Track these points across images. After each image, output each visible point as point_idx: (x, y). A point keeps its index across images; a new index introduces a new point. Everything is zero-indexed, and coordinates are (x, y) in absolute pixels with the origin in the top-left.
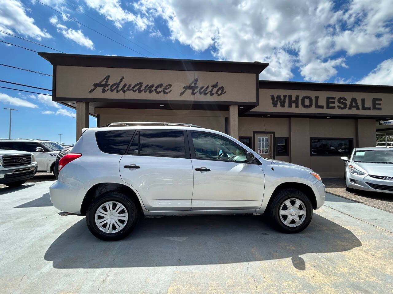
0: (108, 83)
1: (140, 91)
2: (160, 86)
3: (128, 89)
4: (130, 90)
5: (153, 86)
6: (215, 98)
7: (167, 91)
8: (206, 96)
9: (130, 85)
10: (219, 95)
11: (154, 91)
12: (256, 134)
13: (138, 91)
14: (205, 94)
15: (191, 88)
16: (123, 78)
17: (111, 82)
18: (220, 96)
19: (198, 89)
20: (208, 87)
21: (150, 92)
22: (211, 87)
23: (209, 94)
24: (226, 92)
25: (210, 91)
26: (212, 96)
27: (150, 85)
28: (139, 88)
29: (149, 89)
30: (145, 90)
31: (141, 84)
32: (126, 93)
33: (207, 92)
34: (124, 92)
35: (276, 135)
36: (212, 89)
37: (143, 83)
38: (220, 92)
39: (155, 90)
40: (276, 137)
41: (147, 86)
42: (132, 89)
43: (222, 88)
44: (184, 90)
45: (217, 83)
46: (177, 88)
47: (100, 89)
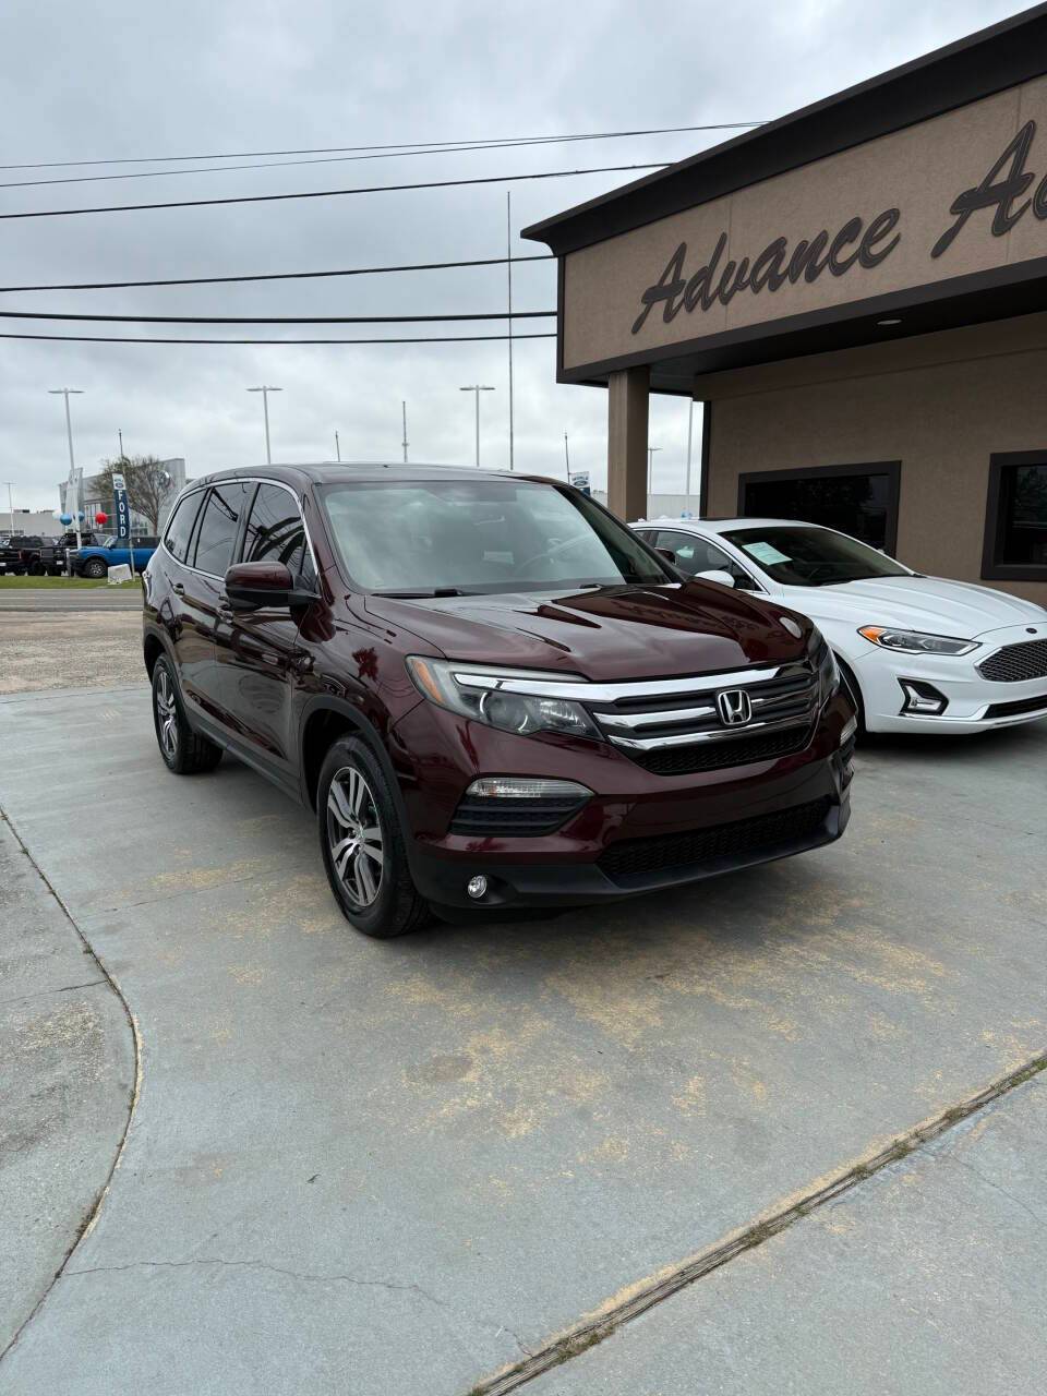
0: (683, 275)
1: (775, 282)
2: (851, 230)
3: (739, 286)
4: (743, 288)
5: (823, 236)
7: (876, 250)
9: (746, 262)
11: (827, 266)
13: (767, 285)
15: (997, 194)
16: (722, 241)
17: (689, 271)
19: (1031, 192)
21: (812, 275)
27: (811, 238)
28: (773, 267)
29: (808, 262)
30: (794, 271)
31: (777, 249)
32: (732, 303)
34: (726, 301)
37: (786, 242)
39: (831, 257)
41: (803, 244)
42: (748, 282)
44: (957, 217)
46: (924, 220)
47: (659, 308)
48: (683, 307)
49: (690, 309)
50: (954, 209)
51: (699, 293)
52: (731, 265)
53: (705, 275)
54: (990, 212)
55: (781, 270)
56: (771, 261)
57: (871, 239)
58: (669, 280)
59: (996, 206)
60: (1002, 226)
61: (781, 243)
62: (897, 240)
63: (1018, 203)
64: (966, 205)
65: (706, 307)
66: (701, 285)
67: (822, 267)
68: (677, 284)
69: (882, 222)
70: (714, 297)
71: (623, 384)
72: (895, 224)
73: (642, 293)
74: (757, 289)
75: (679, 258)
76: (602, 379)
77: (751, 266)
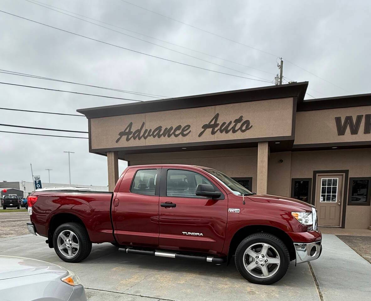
0: (132, 130)
1: (159, 136)
2: (179, 128)
3: (149, 135)
4: (150, 136)
5: (171, 128)
6: (239, 136)
7: (185, 133)
8: (228, 134)
9: (151, 130)
10: (243, 131)
11: (173, 135)
12: (317, 174)
13: (157, 136)
14: (227, 132)
15: (212, 126)
16: (144, 124)
17: (133, 130)
18: (245, 132)
19: (219, 127)
20: (230, 123)
21: (169, 136)
22: (234, 122)
23: (231, 131)
24: (252, 126)
25: (232, 128)
26: (234, 134)
27: (169, 127)
28: (158, 133)
29: (168, 133)
30: (164, 135)
31: (159, 128)
32: (147, 139)
33: (229, 129)
34: (145, 138)
35: (351, 175)
36: (235, 125)
37: (162, 127)
38: (244, 128)
39: (174, 133)
40: (350, 178)
41: (166, 129)
42: (152, 135)
43: (247, 122)
45: (242, 117)
46: (196, 129)
47: (124, 137)
48: (132, 138)
49: (135, 139)
50: (203, 128)
51: (137, 135)
52: (146, 130)
53: (139, 131)
54: (211, 129)
55: (161, 133)
56: (158, 130)
57: (184, 130)
58: (127, 131)
59: (212, 129)
60: (213, 133)
61: (160, 127)
62: (190, 131)
63: (216, 129)
64: (205, 127)
65: (139, 139)
66: (137, 133)
67: (172, 134)
68: (130, 132)
69: (186, 127)
70: (142, 137)
71: (112, 156)
72: (189, 128)
73: (119, 133)
74: (154, 137)
75: (130, 125)
76: (105, 154)
77: (152, 131)
